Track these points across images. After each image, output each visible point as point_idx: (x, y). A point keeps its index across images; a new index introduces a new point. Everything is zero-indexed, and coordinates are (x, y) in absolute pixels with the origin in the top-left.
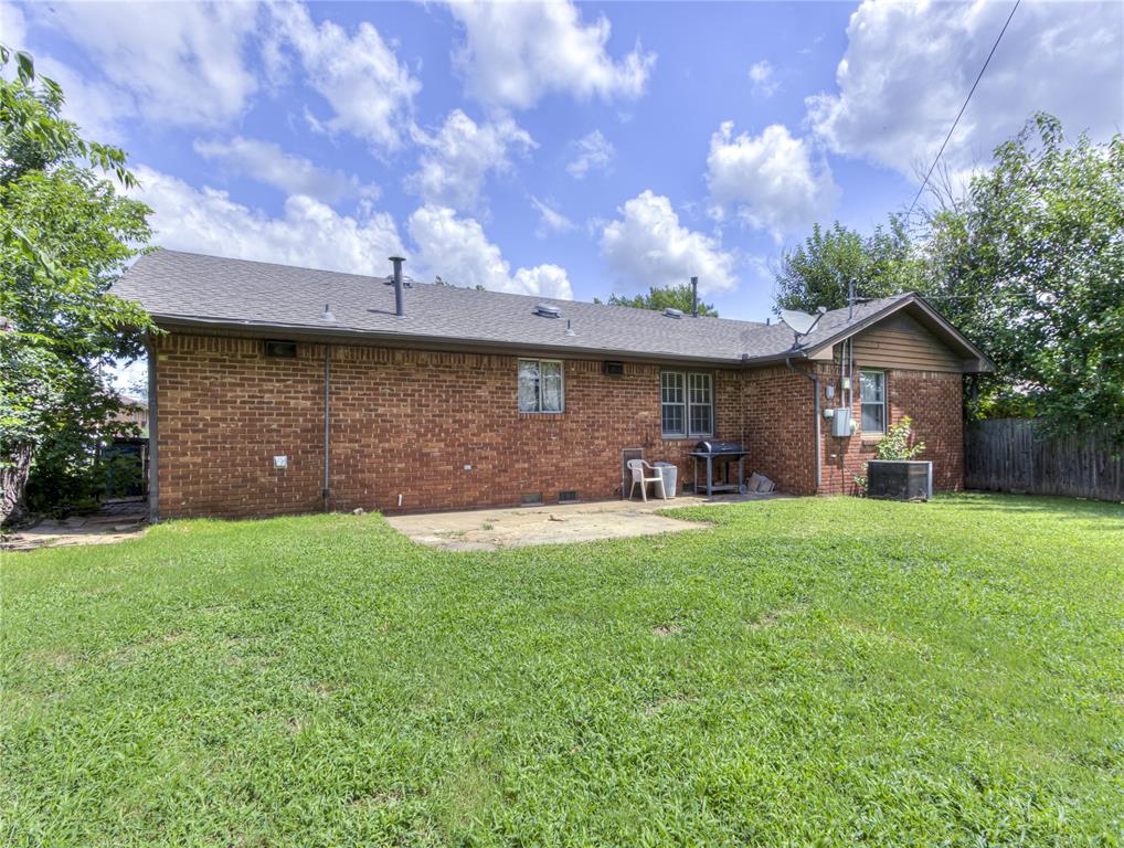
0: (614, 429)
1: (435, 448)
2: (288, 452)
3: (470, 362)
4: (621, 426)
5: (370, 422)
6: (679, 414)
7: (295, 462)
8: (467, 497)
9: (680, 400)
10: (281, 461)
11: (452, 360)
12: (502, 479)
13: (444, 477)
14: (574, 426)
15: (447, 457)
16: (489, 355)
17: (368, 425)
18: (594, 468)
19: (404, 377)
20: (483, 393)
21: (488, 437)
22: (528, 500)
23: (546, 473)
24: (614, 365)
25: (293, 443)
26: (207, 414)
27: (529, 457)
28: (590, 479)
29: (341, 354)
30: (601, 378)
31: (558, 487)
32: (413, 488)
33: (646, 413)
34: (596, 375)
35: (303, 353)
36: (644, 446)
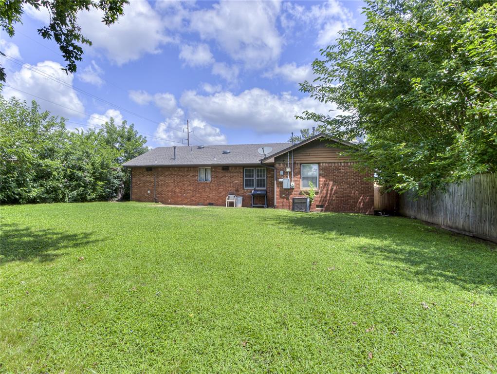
0: (226, 186)
1: (177, 190)
2: (150, 190)
3: (186, 169)
4: (228, 185)
5: (165, 184)
6: (253, 182)
7: (151, 192)
8: (184, 202)
9: (253, 177)
10: (149, 192)
11: (182, 169)
12: (193, 198)
13: (179, 197)
14: (213, 185)
15: (180, 192)
16: (191, 167)
17: (164, 185)
18: (219, 197)
19: (172, 174)
20: (189, 177)
21: (190, 188)
22: (200, 204)
23: (205, 197)
24: (226, 168)
25: (151, 188)
26: (138, 182)
27: (200, 193)
28: (218, 200)
29: (160, 169)
30: (222, 171)
31: (208, 201)
32: (173, 199)
33: (237, 181)
34: (220, 171)
35: (153, 170)
36: (236, 191)
